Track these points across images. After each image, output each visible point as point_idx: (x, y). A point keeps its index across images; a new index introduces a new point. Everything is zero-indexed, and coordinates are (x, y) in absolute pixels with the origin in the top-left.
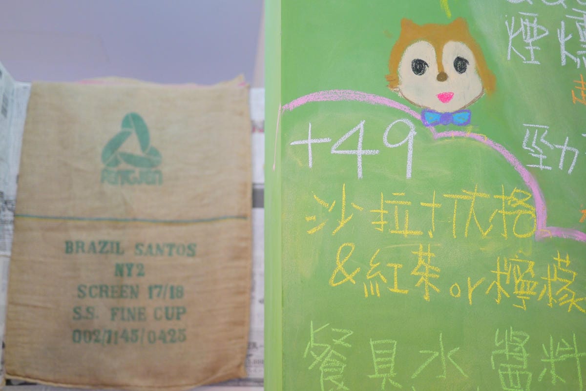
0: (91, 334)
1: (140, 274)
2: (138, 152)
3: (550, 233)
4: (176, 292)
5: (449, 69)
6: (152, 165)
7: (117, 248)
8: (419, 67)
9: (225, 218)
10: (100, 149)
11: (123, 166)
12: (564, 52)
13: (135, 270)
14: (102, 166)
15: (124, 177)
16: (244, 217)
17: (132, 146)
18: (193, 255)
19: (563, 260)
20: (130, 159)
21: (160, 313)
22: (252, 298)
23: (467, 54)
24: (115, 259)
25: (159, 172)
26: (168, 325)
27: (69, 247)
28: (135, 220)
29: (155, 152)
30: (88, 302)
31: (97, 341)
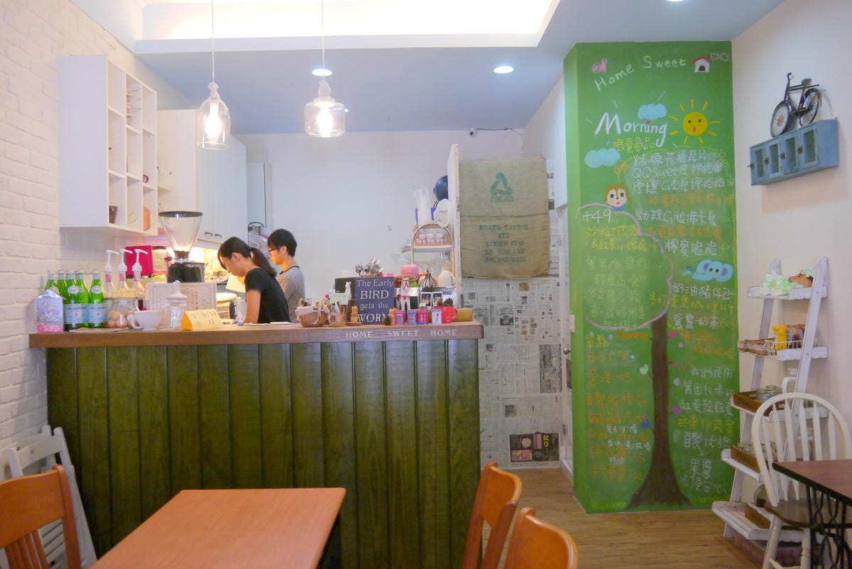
0: (492, 259)
1: (508, 237)
2: (503, 189)
3: (641, 234)
4: (521, 243)
5: (619, 196)
6: (509, 194)
7: (498, 227)
8: (612, 196)
9: (538, 214)
10: (489, 189)
11: (498, 195)
12: (648, 190)
13: (506, 236)
14: (491, 196)
15: (499, 199)
16: (546, 214)
17: (501, 187)
18: (527, 229)
19: (643, 240)
20: (500, 192)
21: (516, 251)
22: (550, 245)
23: (623, 192)
24: (499, 232)
25: (511, 197)
26: (519, 255)
27: (481, 227)
28: (504, 216)
29: (510, 189)
30: (490, 247)
31: (495, 262)
